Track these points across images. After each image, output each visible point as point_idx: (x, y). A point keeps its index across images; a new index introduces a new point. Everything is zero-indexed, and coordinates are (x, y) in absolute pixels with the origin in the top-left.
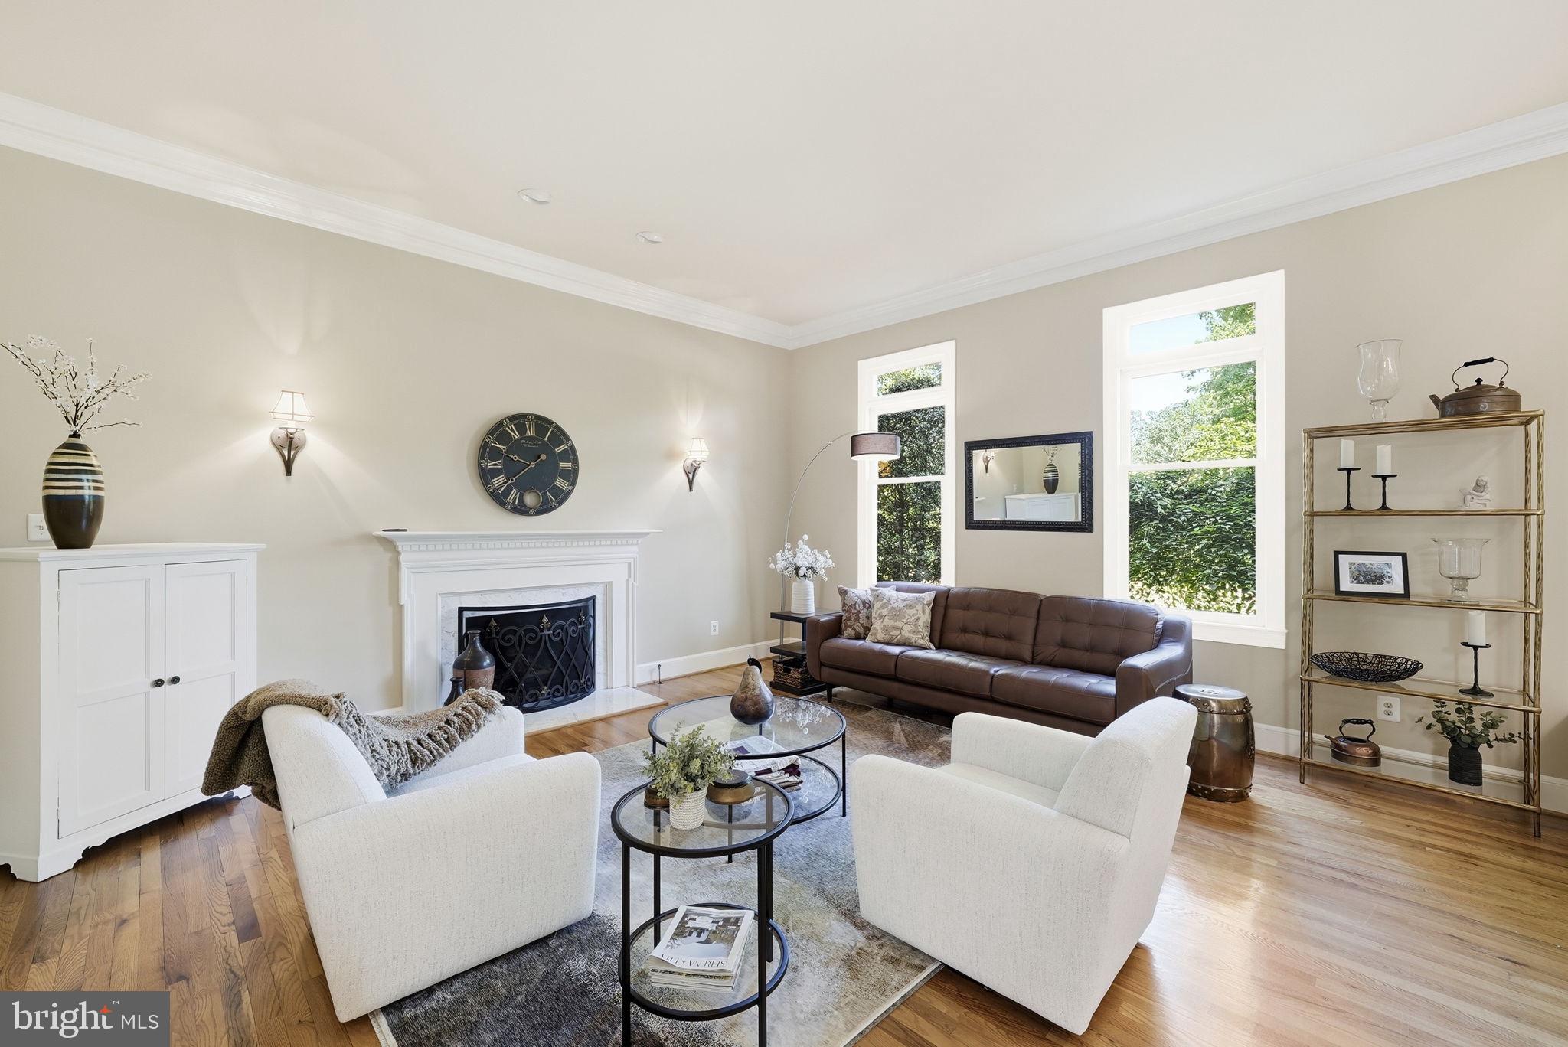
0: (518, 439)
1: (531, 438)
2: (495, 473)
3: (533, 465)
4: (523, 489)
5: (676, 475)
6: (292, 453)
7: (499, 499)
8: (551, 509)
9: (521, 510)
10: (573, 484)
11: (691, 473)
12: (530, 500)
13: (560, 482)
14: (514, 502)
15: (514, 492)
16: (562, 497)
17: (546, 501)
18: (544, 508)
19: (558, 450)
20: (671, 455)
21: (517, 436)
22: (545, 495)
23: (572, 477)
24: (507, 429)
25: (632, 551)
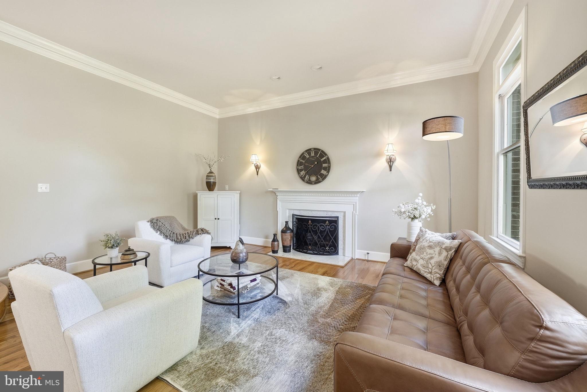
0: (309, 158)
1: (313, 157)
2: (301, 170)
3: (313, 166)
4: (310, 175)
5: (382, 163)
6: (258, 170)
7: (303, 178)
8: (320, 182)
9: (310, 182)
10: (328, 172)
11: (391, 162)
12: (313, 179)
13: (323, 172)
14: (307, 180)
15: (307, 176)
16: (324, 177)
17: (318, 179)
18: (317, 182)
19: (322, 160)
20: (378, 155)
21: (308, 157)
22: (317, 177)
23: (328, 169)
24: (305, 155)
25: (356, 199)
